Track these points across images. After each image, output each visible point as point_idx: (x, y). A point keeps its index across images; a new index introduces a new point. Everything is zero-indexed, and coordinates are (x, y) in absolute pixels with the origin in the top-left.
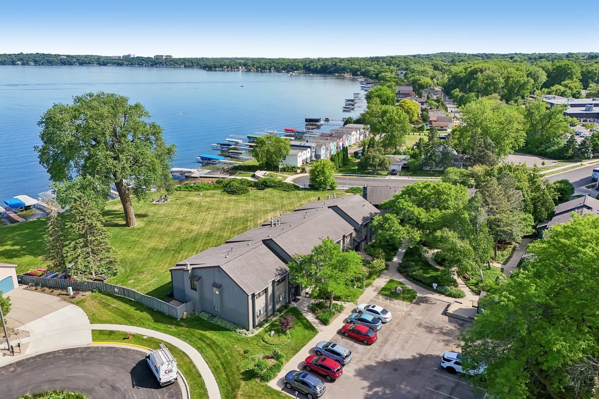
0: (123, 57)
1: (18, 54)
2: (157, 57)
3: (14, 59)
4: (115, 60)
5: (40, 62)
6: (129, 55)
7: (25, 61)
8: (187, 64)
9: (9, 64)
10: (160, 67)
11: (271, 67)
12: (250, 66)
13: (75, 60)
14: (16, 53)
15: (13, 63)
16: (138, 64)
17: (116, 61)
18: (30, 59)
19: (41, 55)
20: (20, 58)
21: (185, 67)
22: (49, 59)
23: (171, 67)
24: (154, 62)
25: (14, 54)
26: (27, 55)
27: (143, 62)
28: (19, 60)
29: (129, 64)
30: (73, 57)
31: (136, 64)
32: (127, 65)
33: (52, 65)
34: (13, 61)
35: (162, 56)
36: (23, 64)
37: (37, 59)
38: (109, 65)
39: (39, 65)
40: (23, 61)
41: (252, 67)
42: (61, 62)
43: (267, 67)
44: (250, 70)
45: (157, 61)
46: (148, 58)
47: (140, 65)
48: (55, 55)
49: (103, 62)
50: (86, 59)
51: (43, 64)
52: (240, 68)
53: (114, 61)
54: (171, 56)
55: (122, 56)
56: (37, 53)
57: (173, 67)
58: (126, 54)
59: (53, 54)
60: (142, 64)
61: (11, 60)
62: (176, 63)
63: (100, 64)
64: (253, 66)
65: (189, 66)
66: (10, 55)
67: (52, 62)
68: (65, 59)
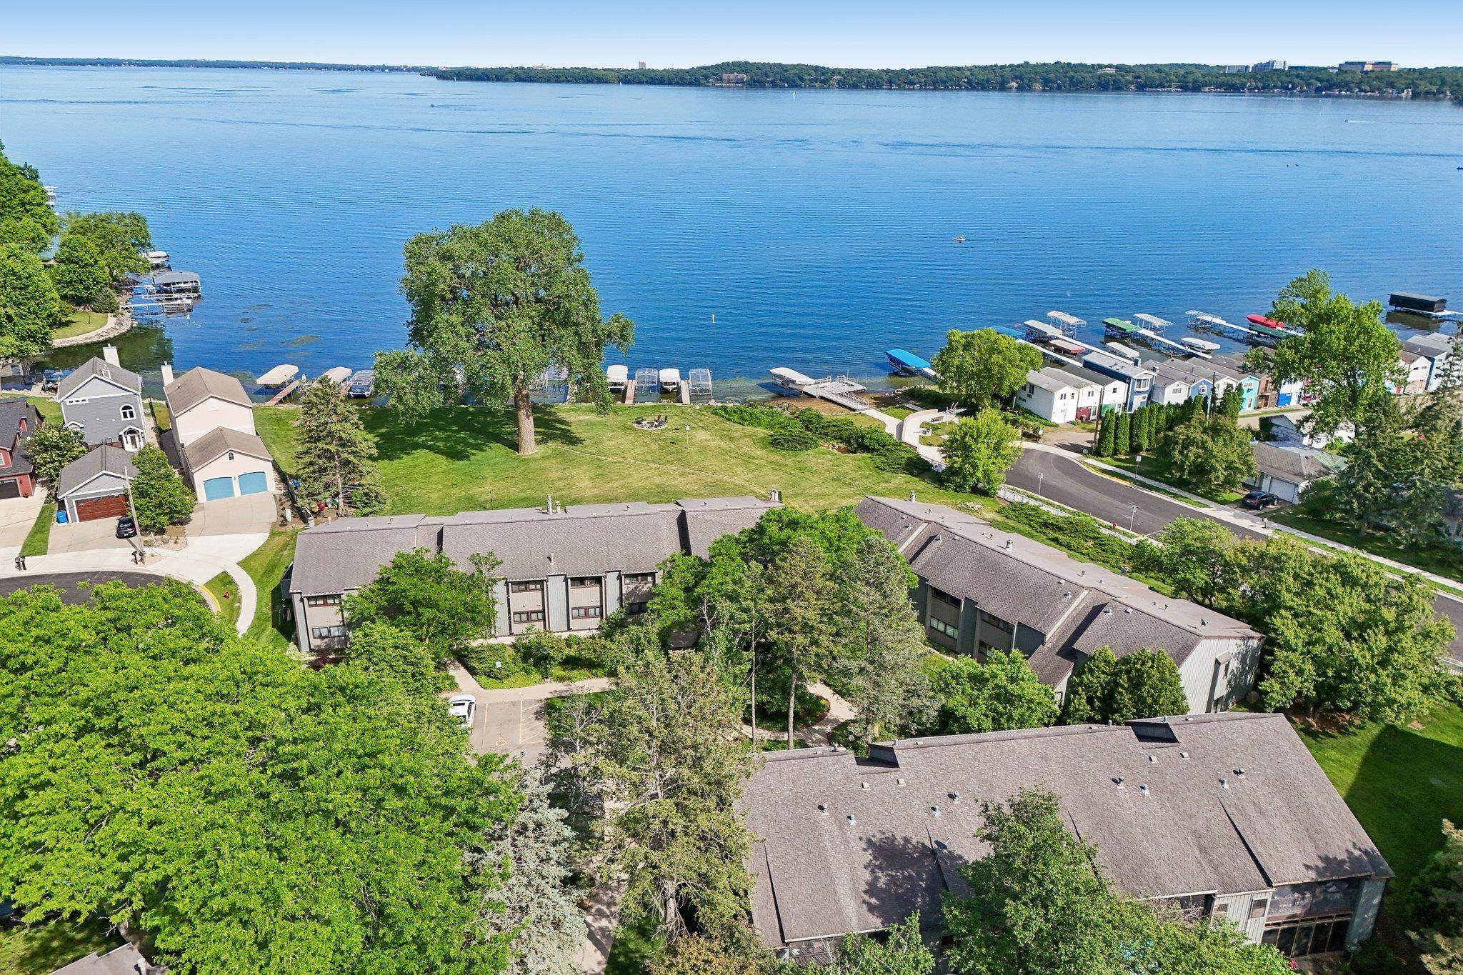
0: (1255, 67)
1: (1019, 66)
2: (1342, 69)
3: (1006, 77)
5: (1055, 82)
6: (1271, 64)
7: (1026, 82)
8: (1423, 86)
9: (994, 89)
10: (1339, 96)
13: (1130, 77)
14: (1016, 63)
15: (1002, 87)
16: (1282, 87)
17: (1228, 78)
18: (1038, 77)
20: (1019, 74)
21: (1415, 96)
22: (1076, 75)
23: (1370, 98)
24: (1330, 81)
26: (1037, 65)
27: (1296, 80)
28: (1015, 78)
29: (1256, 88)
30: (1129, 70)
31: (1275, 87)
32: (1250, 90)
33: (1077, 90)
34: (1005, 81)
36: (1020, 89)
37: (1052, 76)
38: (1207, 89)
39: (1051, 89)
40: (1022, 80)
42: (1099, 84)
45: (1339, 79)
46: (1320, 69)
47: (1287, 88)
48: (1093, 66)
49: (1195, 82)
50: (1157, 75)
51: (1059, 88)
53: (1222, 79)
54: (1390, 64)
55: (1251, 66)
57: (1377, 98)
58: (1265, 61)
59: (1089, 63)
60: (1293, 88)
61: (1000, 79)
62: (1392, 85)
63: (1185, 88)
65: (1427, 93)
67: (1081, 82)
68: (1111, 75)
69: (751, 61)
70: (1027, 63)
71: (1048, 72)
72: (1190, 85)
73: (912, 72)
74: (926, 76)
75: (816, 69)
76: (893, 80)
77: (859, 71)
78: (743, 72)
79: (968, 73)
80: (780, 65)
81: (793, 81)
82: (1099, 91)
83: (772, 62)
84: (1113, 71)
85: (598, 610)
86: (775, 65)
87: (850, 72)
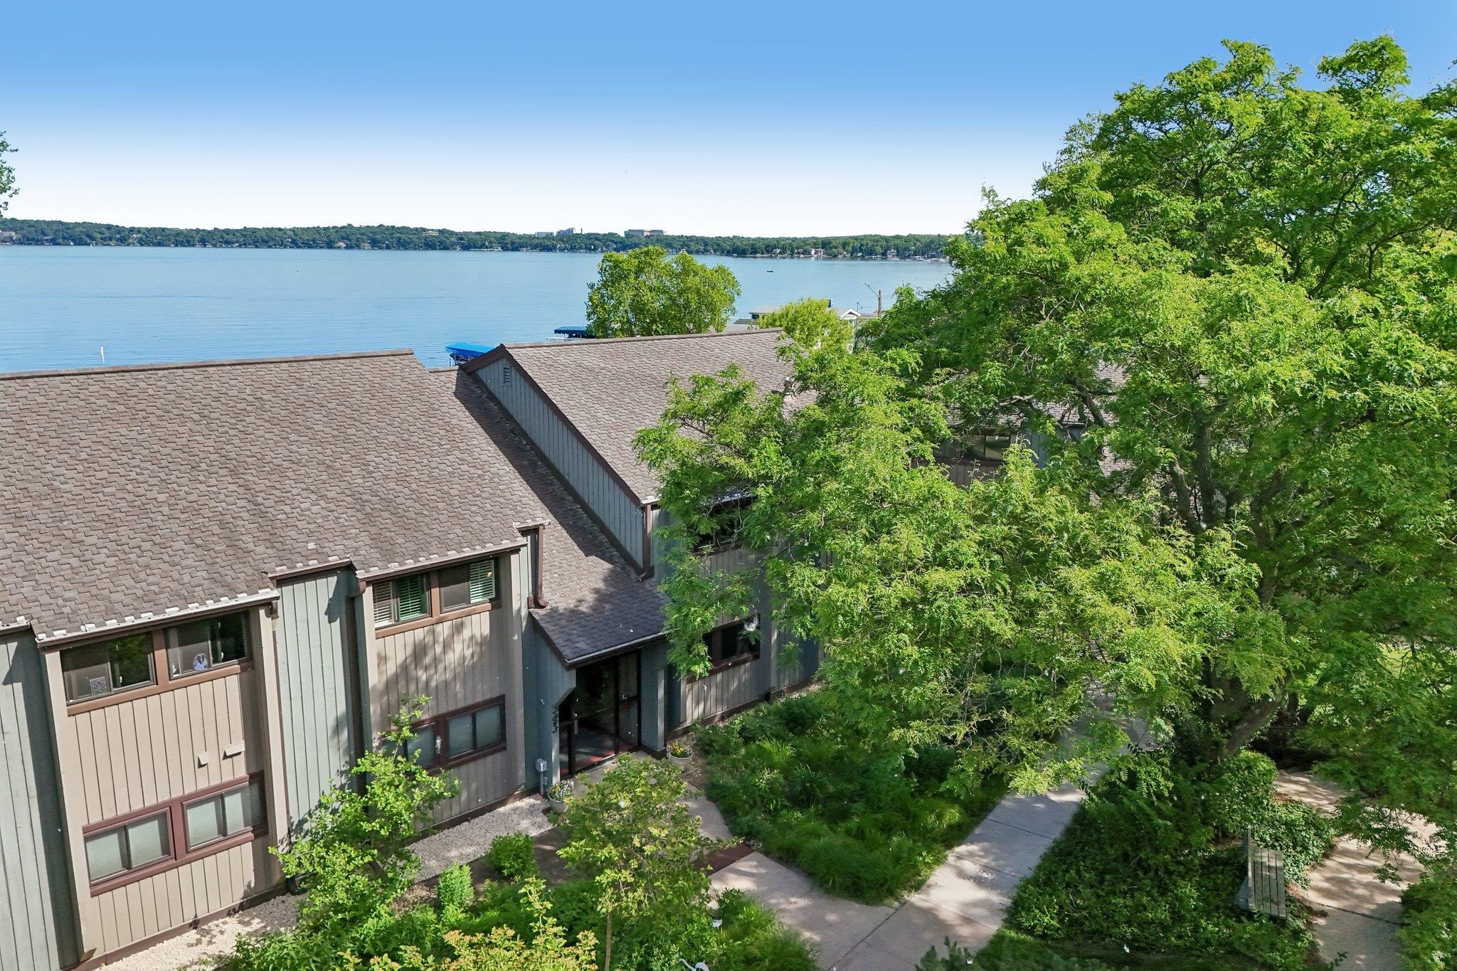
0: (557, 233)
1: (343, 228)
2: (629, 234)
3: (332, 237)
4: (538, 238)
5: (384, 243)
6: (571, 230)
7: (354, 242)
8: (693, 247)
9: (322, 248)
11: (888, 248)
12: (836, 248)
13: (454, 239)
14: (339, 225)
15: (330, 245)
16: (586, 248)
17: (541, 241)
18: (365, 237)
19: (388, 228)
20: (343, 234)
22: (403, 236)
24: (621, 243)
25: (334, 227)
26: (360, 228)
27: (597, 242)
28: (343, 238)
29: (565, 248)
30: (452, 233)
31: (580, 248)
32: (562, 250)
33: (406, 249)
34: (331, 241)
35: (642, 231)
36: (348, 247)
37: (378, 237)
38: (524, 249)
39: (381, 248)
40: (349, 240)
41: (841, 250)
42: (426, 244)
43: (878, 249)
44: (835, 256)
45: (628, 242)
46: (611, 234)
47: (590, 249)
48: (416, 229)
49: (513, 243)
51: (388, 248)
52: (813, 252)
53: (536, 241)
54: (661, 231)
55: (554, 232)
56: (381, 226)
58: (565, 227)
59: (412, 227)
60: (597, 248)
61: (325, 239)
62: (670, 245)
63: (505, 249)
64: (844, 248)
66: (325, 229)
67: (409, 243)
68: (436, 237)
69: (20, 218)
70: (350, 225)
71: (375, 233)
72: (509, 246)
73: (227, 231)
74: (244, 236)
75: (109, 227)
76: (206, 239)
77: (163, 230)
78: (11, 229)
79: (291, 233)
80: (60, 222)
81: (81, 239)
82: (426, 249)
83: (48, 219)
84: (436, 234)
85: (235, 806)
86: (53, 223)
87: (150, 231)
